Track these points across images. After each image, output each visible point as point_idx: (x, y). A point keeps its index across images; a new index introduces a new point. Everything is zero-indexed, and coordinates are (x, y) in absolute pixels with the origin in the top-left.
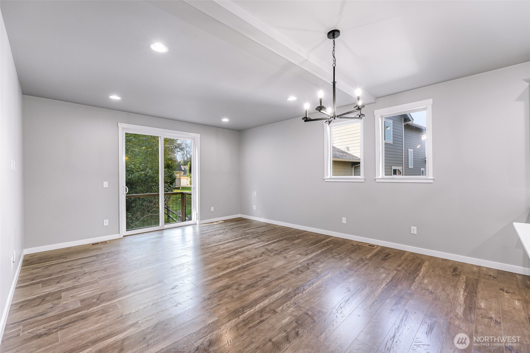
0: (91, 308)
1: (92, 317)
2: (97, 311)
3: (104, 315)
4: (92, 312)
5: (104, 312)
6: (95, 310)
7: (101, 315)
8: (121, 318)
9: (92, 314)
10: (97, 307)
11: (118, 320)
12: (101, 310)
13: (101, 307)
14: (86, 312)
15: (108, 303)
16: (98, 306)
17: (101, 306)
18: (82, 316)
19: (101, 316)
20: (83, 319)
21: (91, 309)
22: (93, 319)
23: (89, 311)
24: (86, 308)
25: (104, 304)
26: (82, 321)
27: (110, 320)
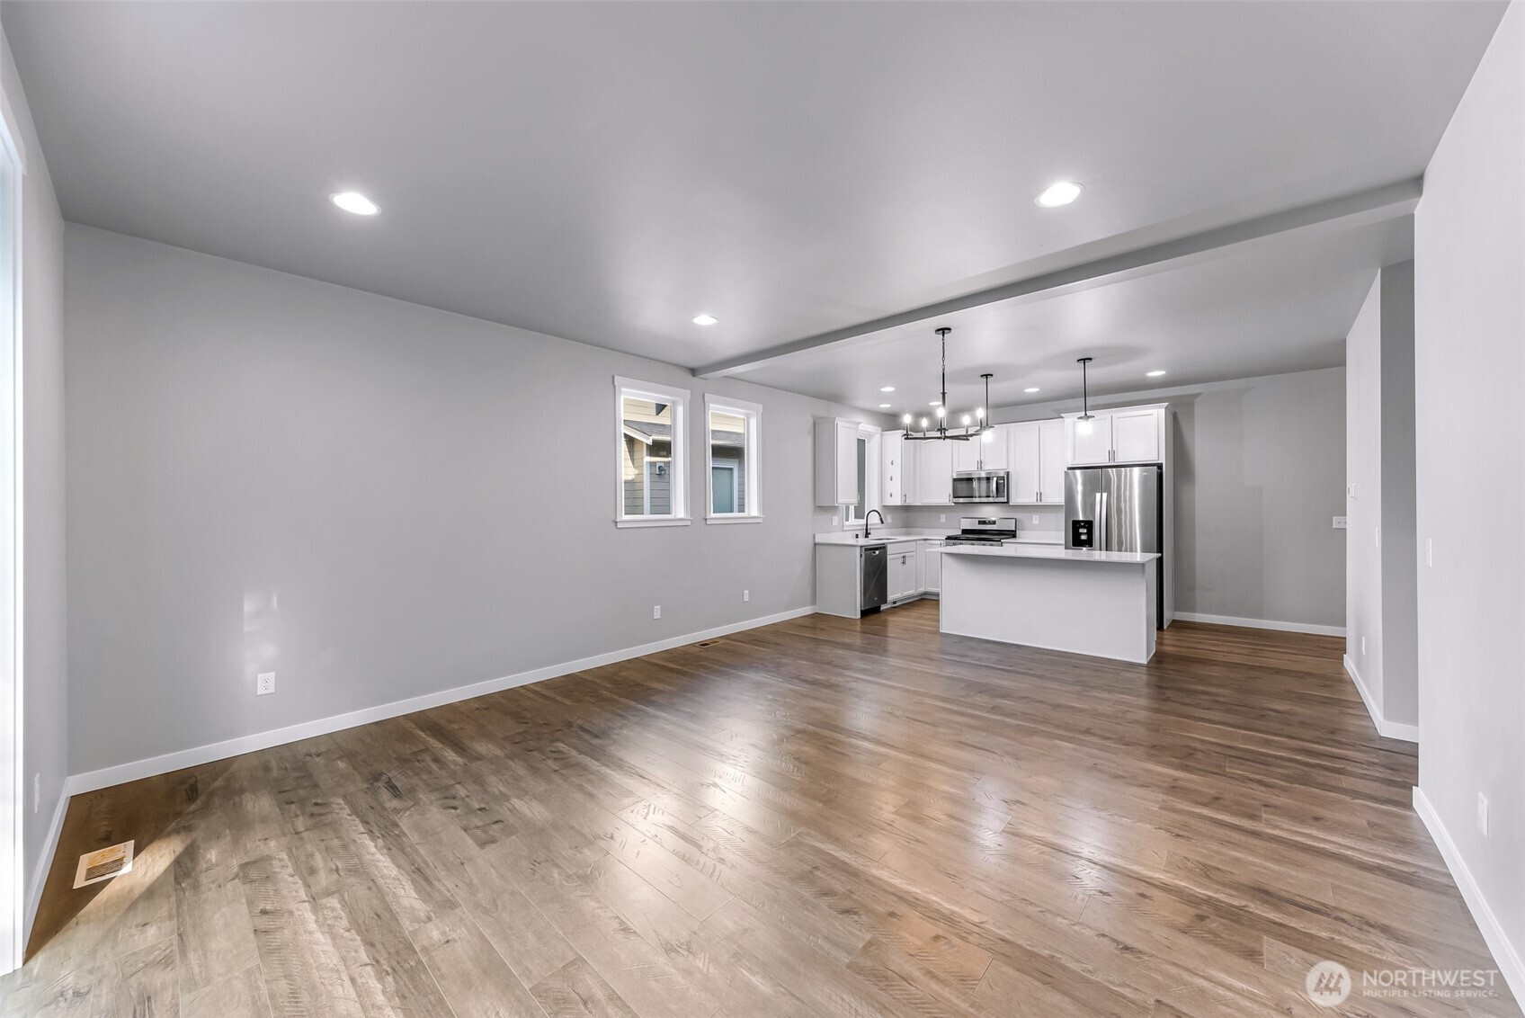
0: (1237, 907)
1: (1243, 879)
2: (1224, 885)
3: (1214, 864)
4: (1235, 893)
5: (1207, 872)
6: (1227, 891)
7: (1218, 869)
8: (1181, 833)
9: (1239, 887)
10: (1216, 896)
11: (1190, 835)
12: (1214, 880)
13: (1207, 888)
14: (1252, 906)
15: (1183, 884)
16: (1213, 895)
17: (1206, 892)
18: (1266, 902)
19: (1220, 867)
20: (1267, 892)
21: (1236, 903)
22: (1242, 876)
23: (1243, 903)
24: (1248, 914)
25: (1195, 889)
26: (1270, 889)
27: (1207, 846)
